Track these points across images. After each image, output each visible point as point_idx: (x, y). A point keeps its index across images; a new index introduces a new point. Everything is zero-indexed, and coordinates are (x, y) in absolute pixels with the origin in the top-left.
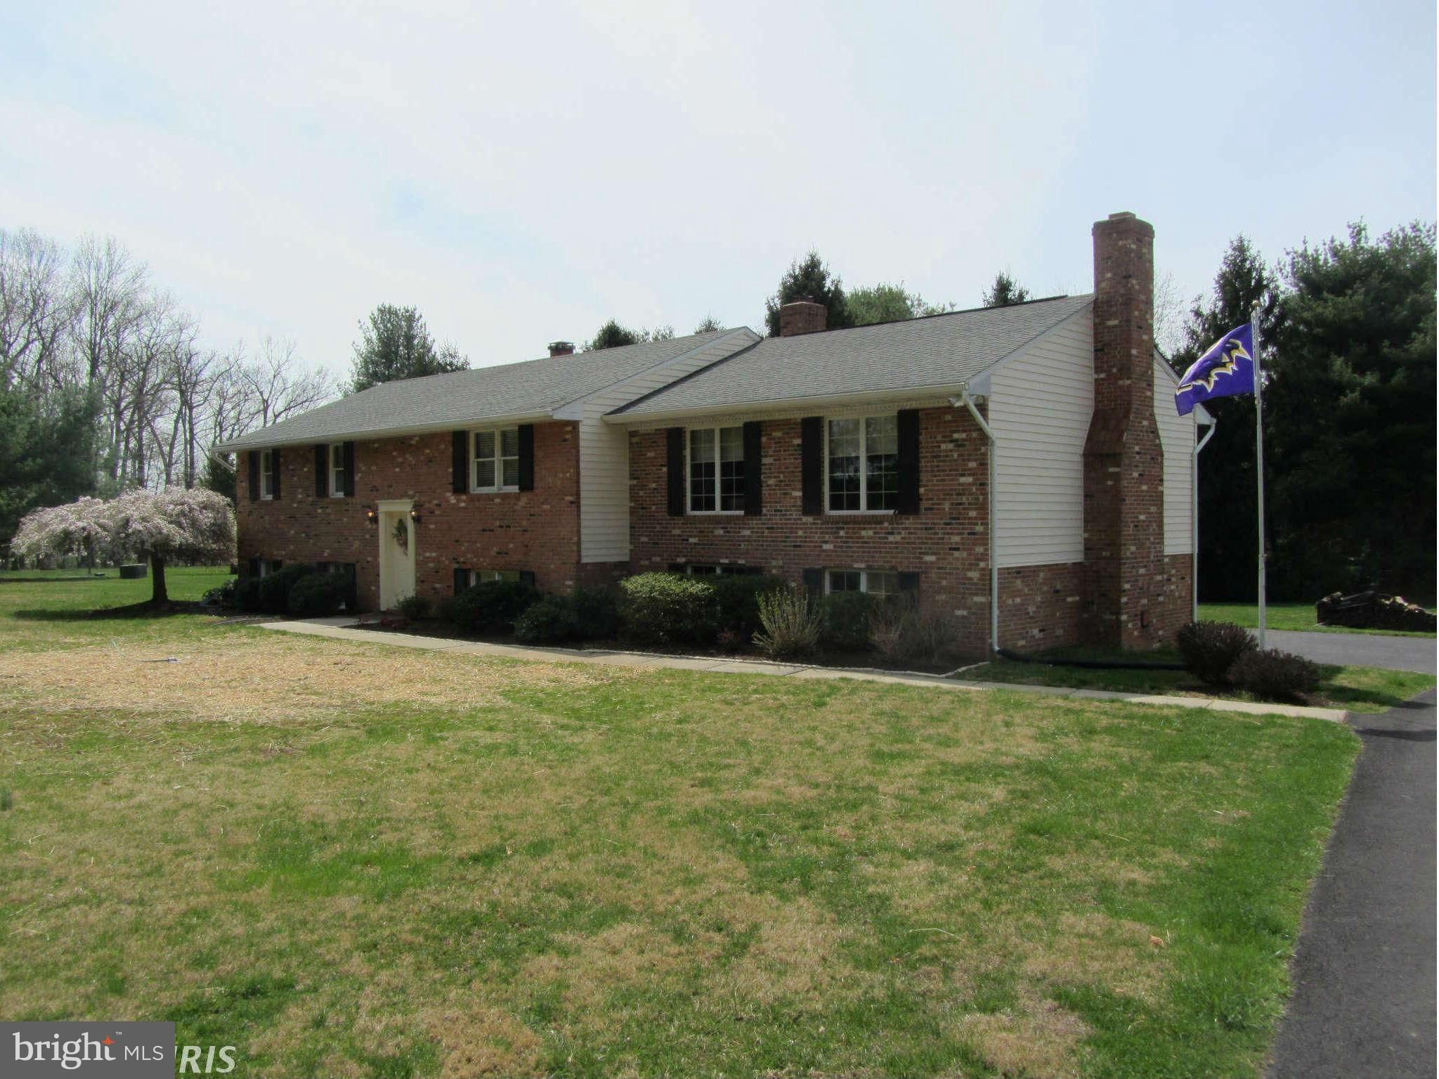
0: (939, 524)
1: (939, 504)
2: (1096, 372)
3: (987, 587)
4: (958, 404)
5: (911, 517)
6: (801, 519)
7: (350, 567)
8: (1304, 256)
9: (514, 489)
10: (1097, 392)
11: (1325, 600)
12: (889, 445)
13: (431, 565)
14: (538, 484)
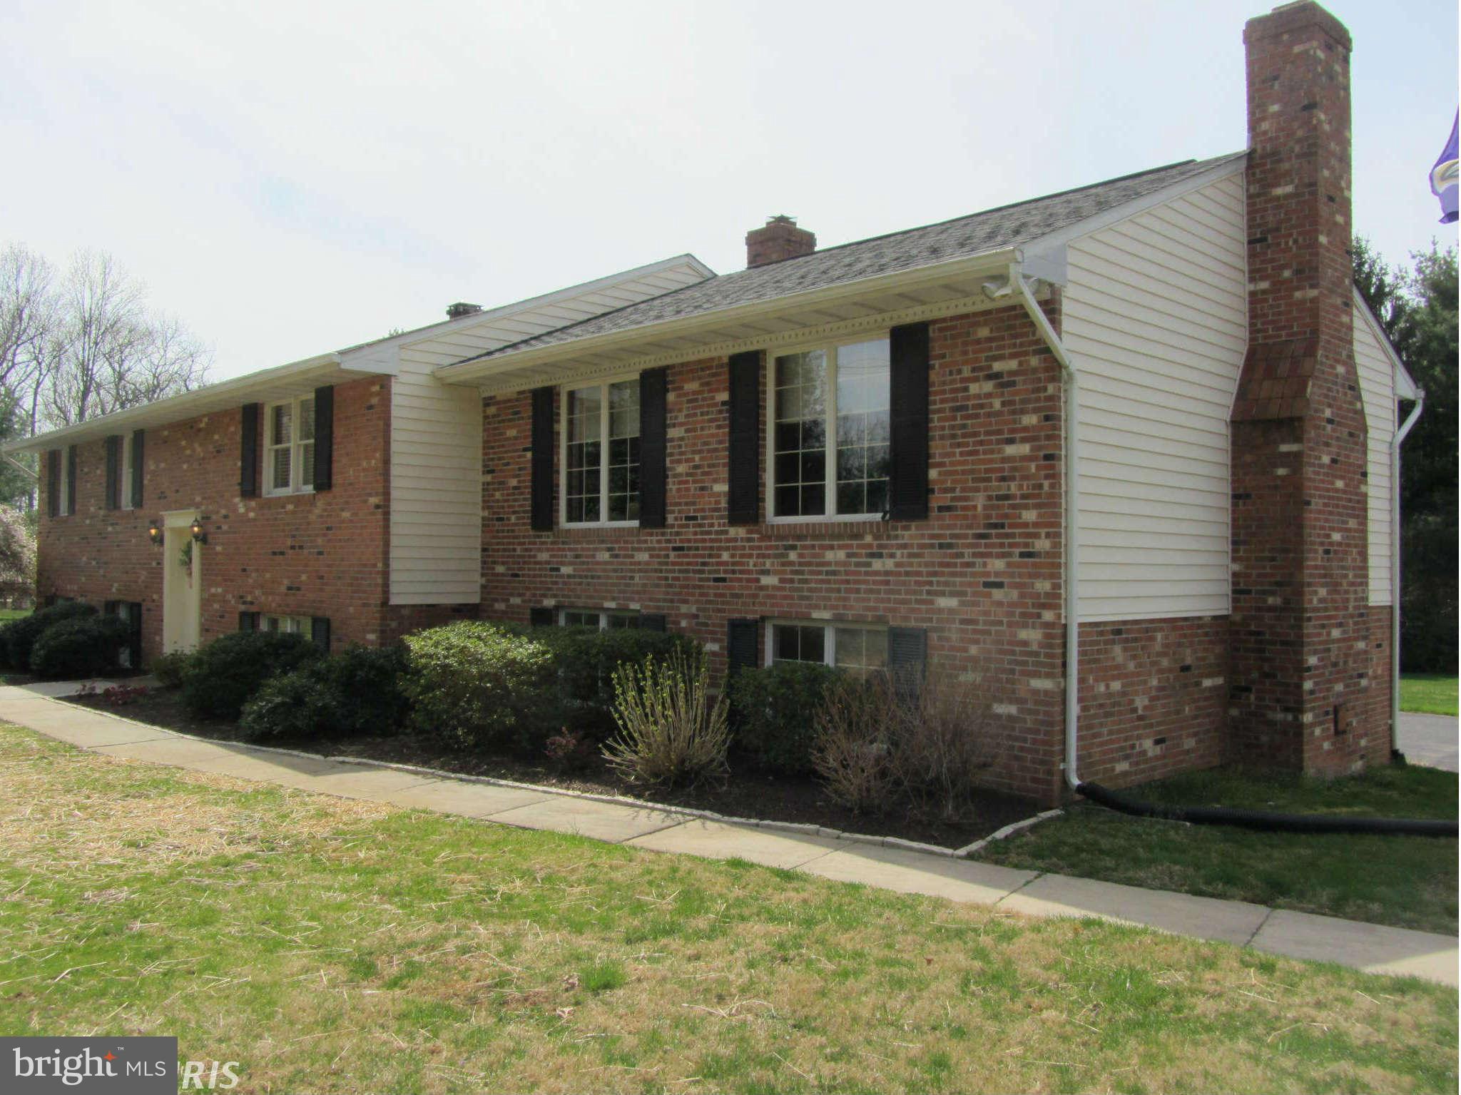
0: (965, 536)
1: (966, 499)
2: (1252, 280)
3: (1059, 661)
4: (1002, 293)
5: (913, 525)
6: (726, 532)
7: (136, 608)
9: (311, 489)
10: (1253, 315)
13: (216, 606)
14: (337, 479)
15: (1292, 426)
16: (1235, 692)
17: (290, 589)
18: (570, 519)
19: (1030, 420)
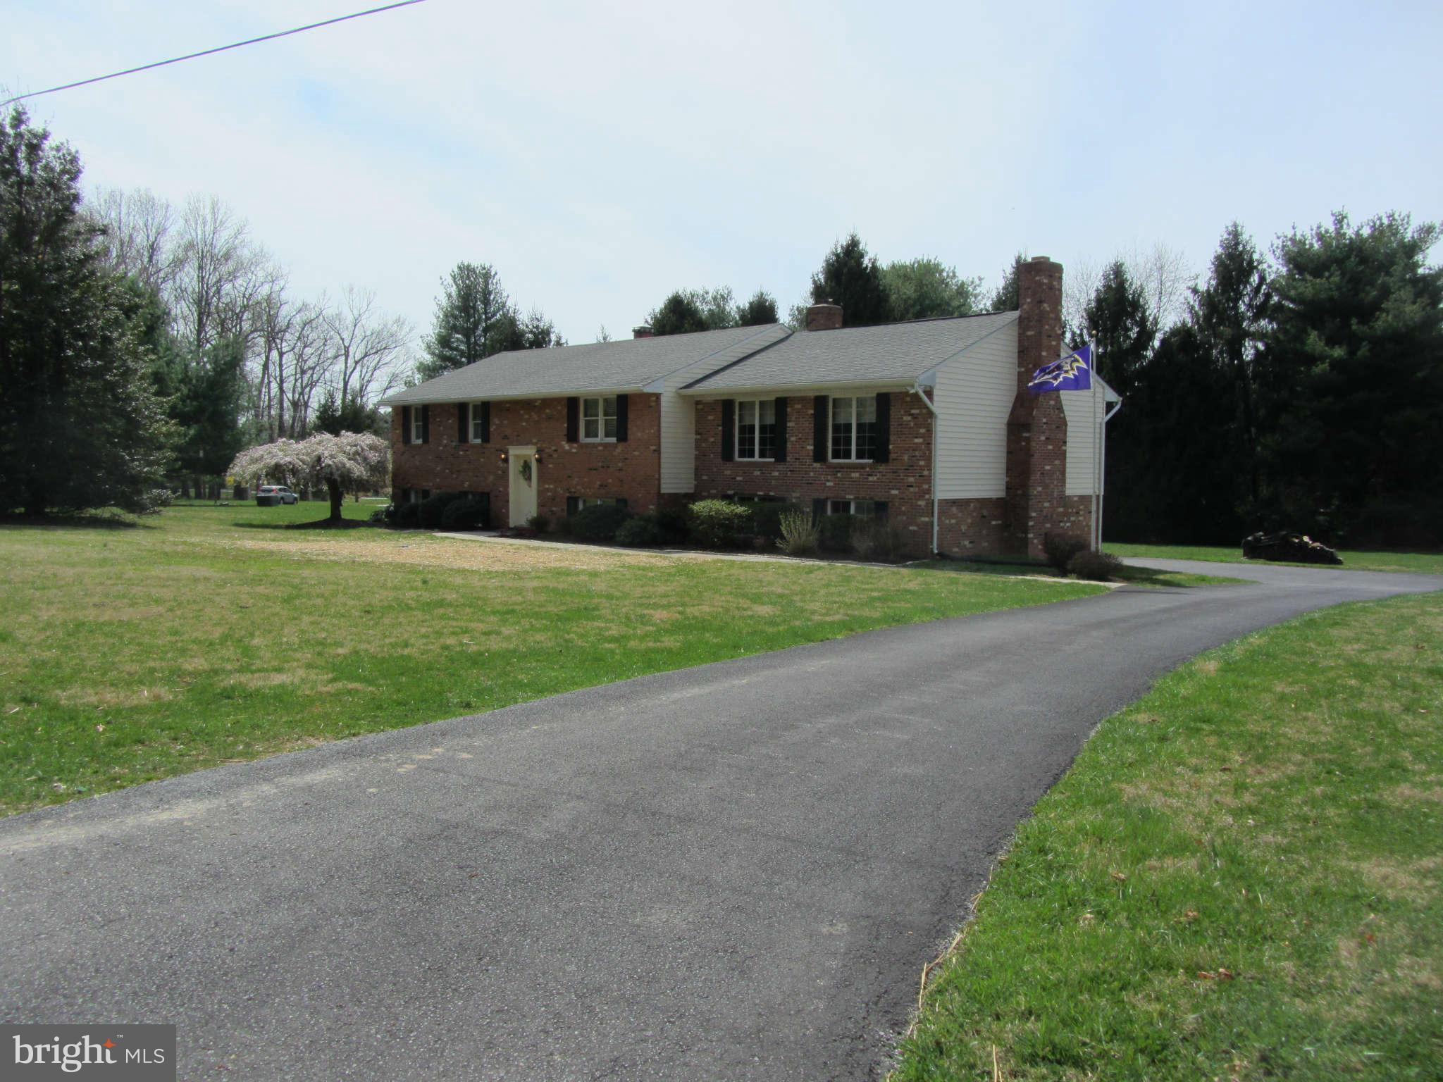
0: (901, 469)
1: (901, 456)
2: (1019, 367)
3: (931, 511)
4: (912, 391)
5: (884, 464)
6: (812, 465)
7: (485, 496)
8: (1293, 240)
9: (613, 440)
10: (1019, 381)
11: (1250, 538)
12: (870, 417)
13: (549, 494)
14: (630, 436)
15: (1027, 427)
16: (1005, 527)
17: (601, 486)
18: (740, 456)
19: (922, 431)
